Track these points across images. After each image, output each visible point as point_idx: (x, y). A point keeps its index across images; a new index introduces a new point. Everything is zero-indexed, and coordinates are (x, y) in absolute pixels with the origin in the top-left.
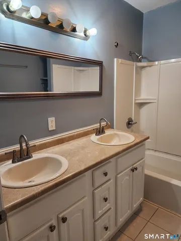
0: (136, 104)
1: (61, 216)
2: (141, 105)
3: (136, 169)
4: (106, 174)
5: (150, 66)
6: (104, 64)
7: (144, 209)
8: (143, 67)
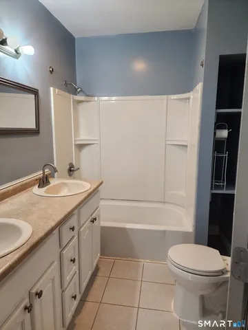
0: (76, 145)
1: (34, 291)
2: (81, 147)
3: (95, 219)
4: (73, 229)
5: (88, 101)
6: (40, 93)
7: (100, 266)
8: (80, 102)
